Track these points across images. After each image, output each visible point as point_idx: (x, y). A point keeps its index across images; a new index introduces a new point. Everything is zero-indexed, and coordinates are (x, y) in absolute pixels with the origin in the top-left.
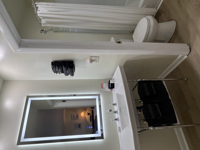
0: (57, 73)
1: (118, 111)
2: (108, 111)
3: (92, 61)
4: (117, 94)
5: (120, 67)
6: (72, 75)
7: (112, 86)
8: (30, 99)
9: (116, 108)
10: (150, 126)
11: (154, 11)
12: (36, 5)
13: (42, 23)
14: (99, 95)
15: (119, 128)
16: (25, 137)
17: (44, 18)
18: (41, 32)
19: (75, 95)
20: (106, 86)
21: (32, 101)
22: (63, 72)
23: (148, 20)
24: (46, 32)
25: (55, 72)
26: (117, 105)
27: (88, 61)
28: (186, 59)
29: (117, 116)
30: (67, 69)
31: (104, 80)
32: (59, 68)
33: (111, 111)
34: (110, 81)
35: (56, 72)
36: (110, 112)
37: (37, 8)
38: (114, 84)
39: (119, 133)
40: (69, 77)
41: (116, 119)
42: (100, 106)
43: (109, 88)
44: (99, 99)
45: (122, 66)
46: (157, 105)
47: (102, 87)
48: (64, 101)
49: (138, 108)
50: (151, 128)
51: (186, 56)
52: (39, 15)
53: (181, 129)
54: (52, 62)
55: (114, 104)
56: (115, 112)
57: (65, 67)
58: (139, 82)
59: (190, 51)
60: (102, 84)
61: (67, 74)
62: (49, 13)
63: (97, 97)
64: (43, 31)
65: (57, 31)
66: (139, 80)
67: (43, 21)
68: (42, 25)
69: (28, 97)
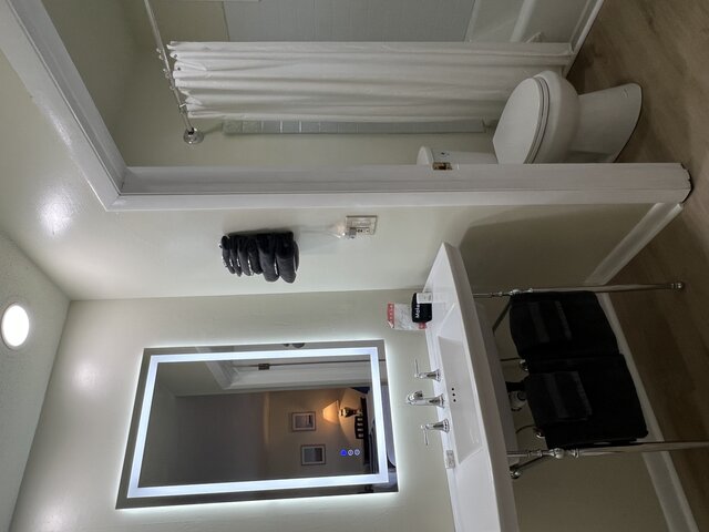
0: (240, 274)
1: (446, 398)
2: (412, 398)
3: (352, 231)
4: (440, 339)
5: (450, 249)
6: (291, 278)
7: (423, 314)
8: (155, 361)
9: (438, 388)
10: (551, 446)
11: (566, 53)
12: (168, 52)
13: (189, 107)
14: (380, 345)
15: (450, 454)
17: (194, 91)
18: (186, 139)
19: (299, 346)
20: (403, 313)
21: (160, 365)
22: (258, 270)
23: (543, 86)
24: (201, 136)
25: (233, 271)
26: (442, 377)
27: (342, 229)
28: (680, 215)
29: (442, 414)
30: (273, 260)
31: (398, 294)
32: (246, 256)
33: (419, 396)
34: (415, 295)
35: (236, 269)
36: (418, 402)
37: (172, 61)
38: (430, 305)
39: (449, 471)
40: (280, 286)
41: (439, 426)
42: (384, 383)
43: (415, 320)
44: (382, 360)
46: (575, 375)
47: (391, 318)
48: (264, 366)
49: (511, 387)
50: (556, 454)
51: (678, 207)
52: (178, 83)
54: (224, 239)
55: (432, 376)
56: (435, 401)
57: (265, 251)
58: (515, 298)
59: (693, 187)
61: (272, 277)
62: (210, 74)
63: (373, 352)
64: (192, 133)
65: (238, 131)
66: (515, 291)
67: (193, 103)
68: (190, 116)
69: (148, 354)
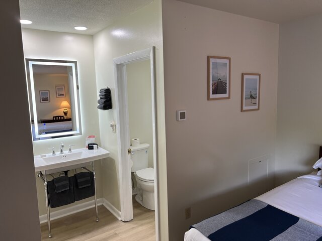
0: (100, 93)
1: (63, 155)
2: (63, 144)
3: (112, 126)
4: (82, 152)
5: (109, 154)
6: (99, 108)
7: (90, 147)
8: (73, 65)
9: (66, 152)
10: (48, 182)
14: (81, 134)
15: (45, 156)
16: (34, 66)
20: (92, 141)
21: (71, 67)
22: (101, 98)
26: (70, 153)
27: (112, 123)
28: (118, 219)
29: (58, 153)
30: (103, 103)
31: (98, 139)
32: (104, 96)
33: (63, 146)
34: (97, 144)
35: (101, 91)
36: (61, 146)
38: (93, 149)
39: (40, 156)
40: (97, 104)
41: (54, 152)
42: (71, 135)
43: (89, 144)
44: (77, 134)
45: (110, 156)
46: (68, 188)
47: (90, 137)
49: (66, 172)
50: (46, 184)
51: (120, 219)
53: (47, 221)
54: (109, 89)
55: (70, 150)
56: (62, 151)
57: (105, 102)
58: (92, 175)
59: (125, 222)
60: (93, 136)
61: (99, 102)
63: (78, 132)
66: (94, 173)
69: (75, 63)
